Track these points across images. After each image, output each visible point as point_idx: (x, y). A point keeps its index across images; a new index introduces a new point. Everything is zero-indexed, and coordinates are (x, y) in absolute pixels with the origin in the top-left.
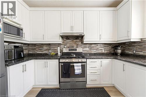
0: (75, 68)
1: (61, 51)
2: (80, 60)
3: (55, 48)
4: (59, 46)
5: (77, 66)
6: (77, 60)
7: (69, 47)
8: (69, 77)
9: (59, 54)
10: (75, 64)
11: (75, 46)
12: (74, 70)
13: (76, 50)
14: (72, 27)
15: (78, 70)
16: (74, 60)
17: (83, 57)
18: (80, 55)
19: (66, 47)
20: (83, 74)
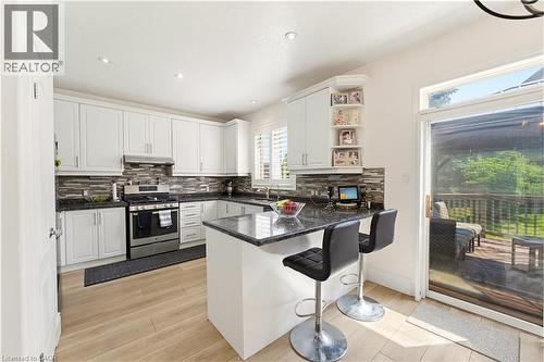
0: (161, 217)
1: (121, 191)
2: (168, 205)
3: (101, 186)
4: (113, 182)
5: (164, 215)
6: (162, 206)
7: (138, 183)
8: (149, 235)
9: (115, 197)
10: (160, 212)
11: (153, 181)
12: (159, 221)
13: (156, 188)
14: (149, 147)
15: (165, 220)
16: (158, 206)
17: (174, 201)
18: (164, 198)
19: (131, 182)
20: (174, 228)
